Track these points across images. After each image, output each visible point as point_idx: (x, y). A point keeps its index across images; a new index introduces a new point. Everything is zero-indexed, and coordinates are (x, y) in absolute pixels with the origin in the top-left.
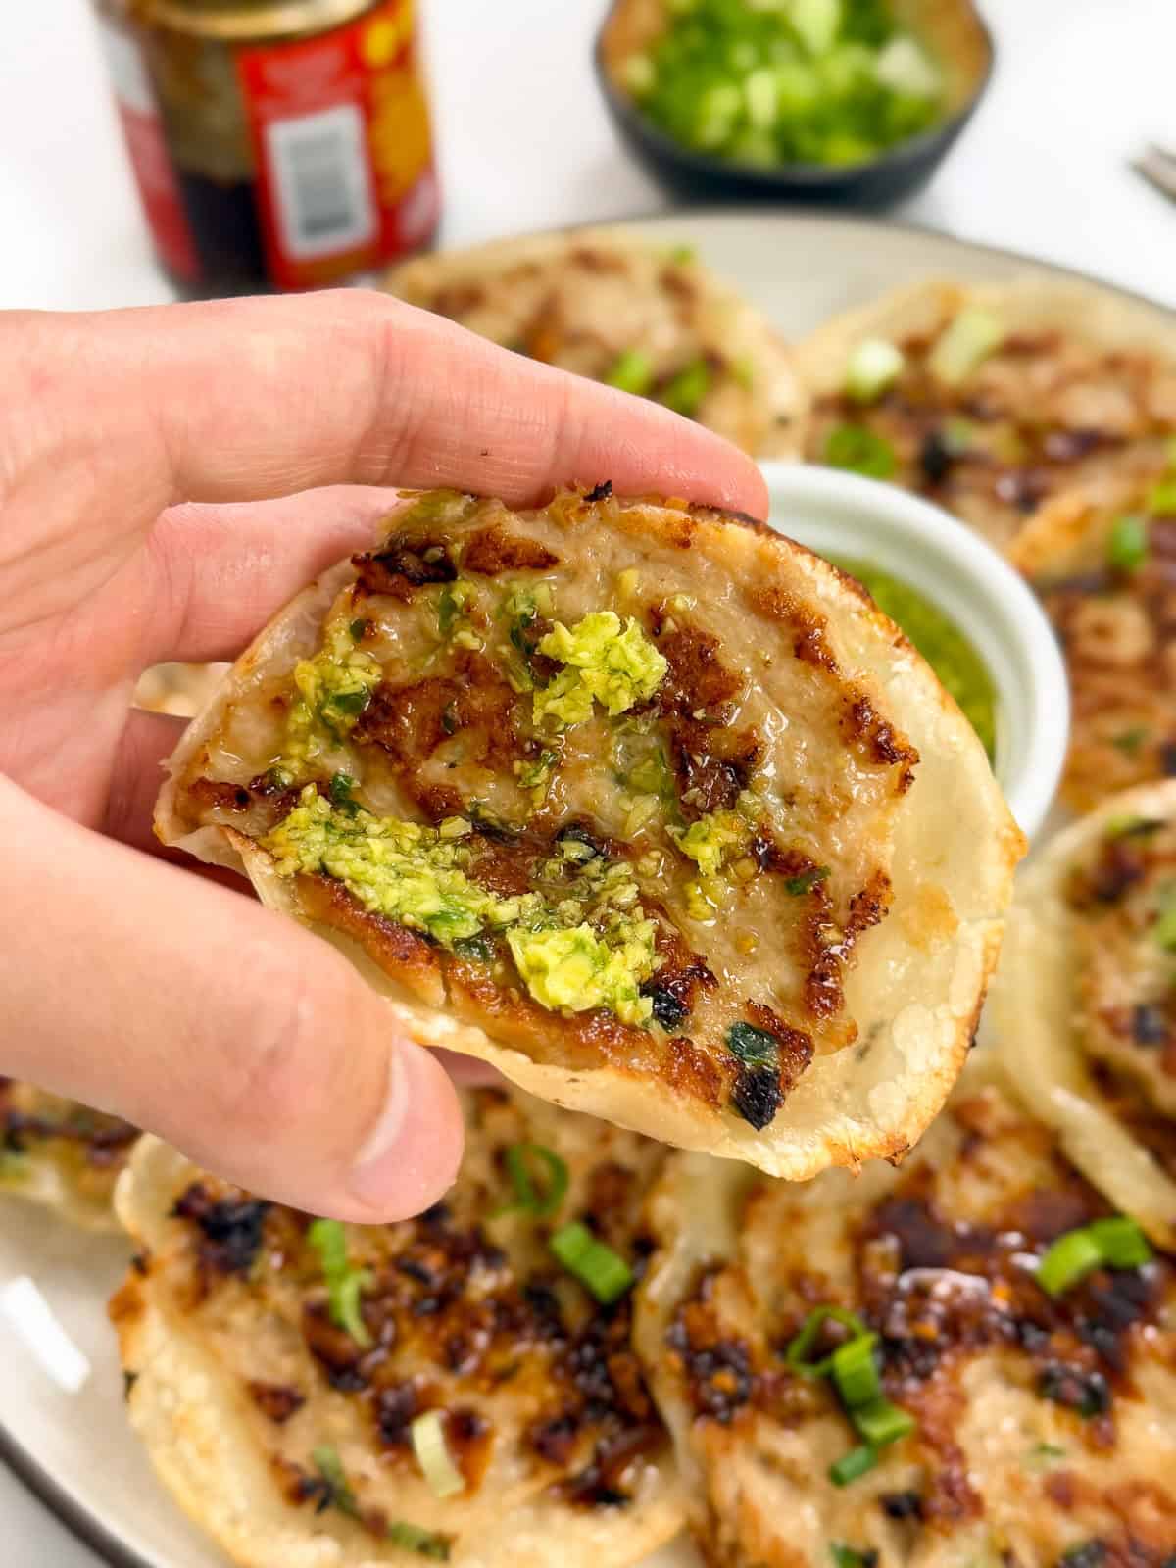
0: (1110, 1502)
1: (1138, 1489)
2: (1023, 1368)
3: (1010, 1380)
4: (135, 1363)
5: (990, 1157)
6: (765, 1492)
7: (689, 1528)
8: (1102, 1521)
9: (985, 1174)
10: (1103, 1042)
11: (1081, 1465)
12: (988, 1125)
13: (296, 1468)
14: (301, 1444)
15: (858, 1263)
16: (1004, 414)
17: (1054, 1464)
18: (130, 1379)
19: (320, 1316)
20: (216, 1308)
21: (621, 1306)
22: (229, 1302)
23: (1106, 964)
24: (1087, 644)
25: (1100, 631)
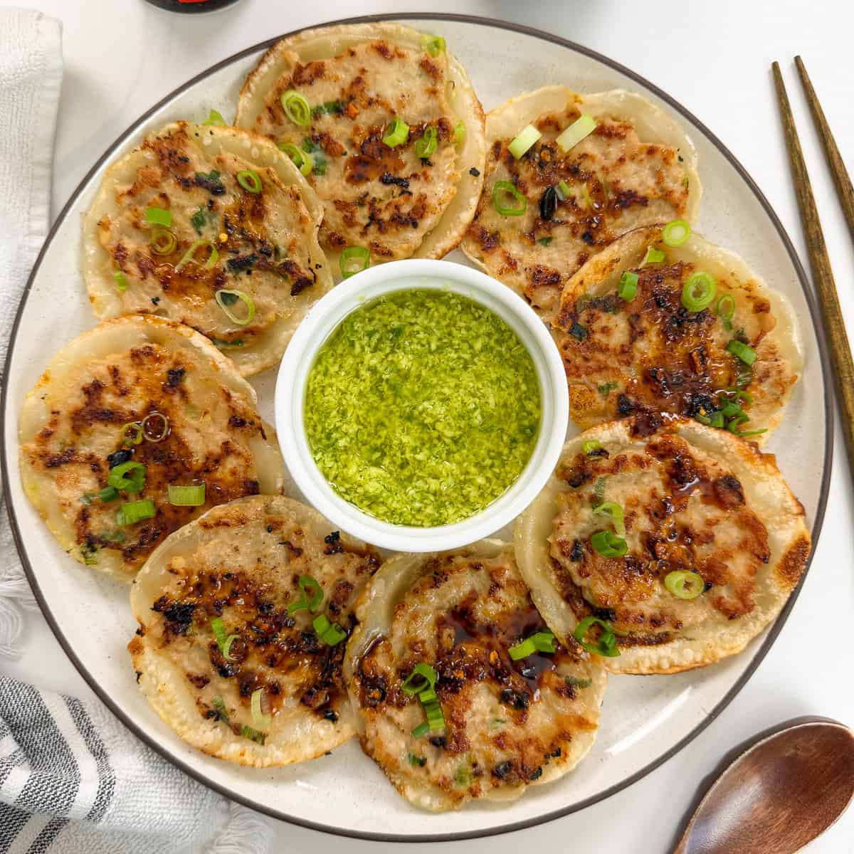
0: (519, 746)
1: (530, 741)
2: (496, 688)
3: (490, 691)
4: (140, 667)
5: (501, 594)
6: (386, 730)
7: (357, 735)
8: (514, 754)
9: (498, 601)
10: (556, 553)
11: (509, 728)
12: (503, 581)
13: (206, 706)
14: (208, 696)
15: (439, 637)
16: (589, 177)
17: (502, 727)
18: (139, 674)
19: (214, 647)
20: (174, 645)
21: (341, 648)
22: (180, 644)
23: (566, 517)
24: (598, 337)
25: (605, 330)
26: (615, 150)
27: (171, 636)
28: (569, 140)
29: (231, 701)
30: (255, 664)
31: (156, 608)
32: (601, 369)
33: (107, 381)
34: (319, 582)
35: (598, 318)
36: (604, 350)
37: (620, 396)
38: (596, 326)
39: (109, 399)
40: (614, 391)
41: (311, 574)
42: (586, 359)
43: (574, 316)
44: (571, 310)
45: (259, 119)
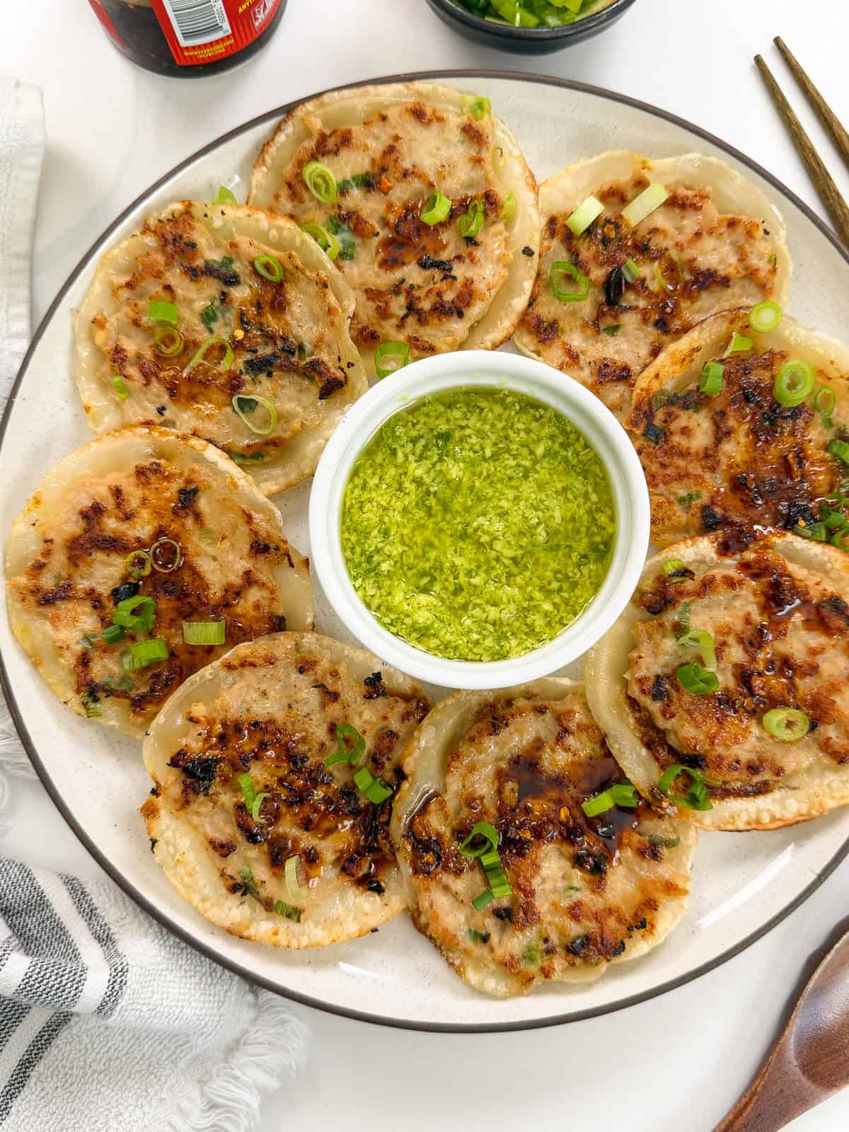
0: (597, 917)
1: (610, 911)
2: (568, 850)
3: (561, 854)
4: (154, 835)
5: (571, 741)
6: (441, 901)
7: (407, 909)
8: (592, 926)
9: (567, 749)
10: (635, 691)
11: (585, 896)
12: (572, 726)
13: (232, 877)
14: (234, 865)
15: (500, 792)
16: (661, 254)
17: (577, 896)
18: (154, 842)
19: (241, 808)
20: (194, 807)
21: (387, 806)
22: (201, 805)
23: (645, 650)
24: (677, 439)
25: (685, 431)
26: (691, 223)
27: (191, 796)
28: (638, 212)
29: (261, 872)
30: (288, 827)
31: (174, 763)
32: (682, 476)
33: (109, 503)
34: (360, 731)
35: (677, 417)
36: (685, 454)
37: (704, 508)
38: (675, 426)
39: (111, 524)
40: (697, 503)
41: (350, 722)
42: (664, 466)
43: (649, 415)
44: (646, 408)
45: (277, 197)
